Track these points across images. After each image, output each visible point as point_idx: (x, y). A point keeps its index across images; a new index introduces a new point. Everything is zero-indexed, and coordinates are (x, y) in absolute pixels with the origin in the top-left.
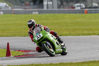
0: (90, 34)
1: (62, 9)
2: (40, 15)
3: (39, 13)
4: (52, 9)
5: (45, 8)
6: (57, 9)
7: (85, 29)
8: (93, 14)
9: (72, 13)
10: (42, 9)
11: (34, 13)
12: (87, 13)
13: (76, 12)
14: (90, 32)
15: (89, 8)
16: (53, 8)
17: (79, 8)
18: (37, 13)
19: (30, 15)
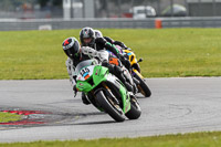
0: (167, 75)
1: (105, 19)
2: (56, 32)
3: (53, 29)
4: (81, 19)
5: (67, 17)
6: (93, 19)
7: (156, 64)
8: (173, 30)
9: (128, 27)
10: (58, 20)
11: (41, 28)
12: (161, 26)
13: (136, 25)
14: (168, 70)
15: (166, 16)
16: (84, 17)
17: (143, 16)
18: (49, 27)
19: (34, 32)
